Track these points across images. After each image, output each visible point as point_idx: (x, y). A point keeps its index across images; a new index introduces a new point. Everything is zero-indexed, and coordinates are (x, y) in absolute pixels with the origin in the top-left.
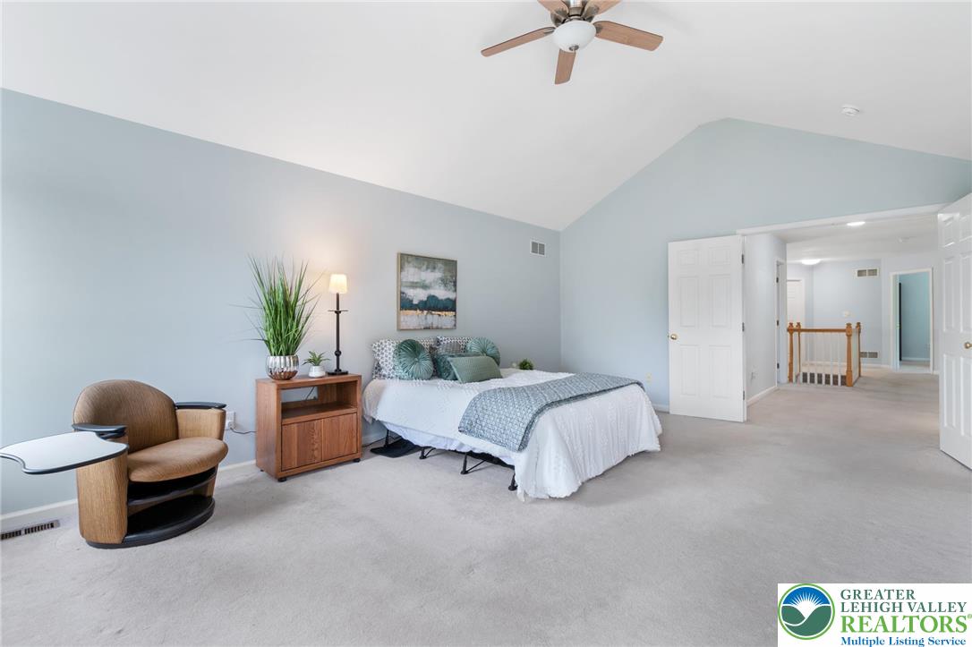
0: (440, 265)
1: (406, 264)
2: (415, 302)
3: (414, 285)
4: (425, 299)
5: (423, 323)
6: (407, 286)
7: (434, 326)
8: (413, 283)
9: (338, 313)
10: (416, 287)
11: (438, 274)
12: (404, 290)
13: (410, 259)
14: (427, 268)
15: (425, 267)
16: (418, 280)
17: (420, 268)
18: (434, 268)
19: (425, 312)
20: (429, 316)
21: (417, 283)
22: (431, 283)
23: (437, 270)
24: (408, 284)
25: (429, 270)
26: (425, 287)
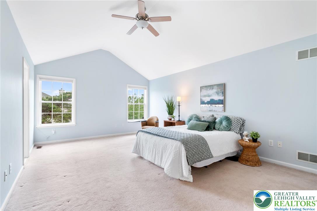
0: (215, 87)
1: (202, 90)
2: (206, 102)
3: (205, 96)
4: (209, 100)
5: (209, 109)
6: (203, 97)
7: (213, 110)
8: (205, 95)
9: (179, 106)
10: (206, 97)
11: (215, 90)
12: (202, 98)
13: (203, 88)
14: (210, 89)
15: (209, 89)
16: (207, 94)
17: (207, 90)
18: (213, 89)
19: (209, 105)
20: (211, 107)
21: (206, 95)
22: (211, 94)
23: (214, 89)
24: (203, 96)
25: (211, 90)
26: (209, 96)
